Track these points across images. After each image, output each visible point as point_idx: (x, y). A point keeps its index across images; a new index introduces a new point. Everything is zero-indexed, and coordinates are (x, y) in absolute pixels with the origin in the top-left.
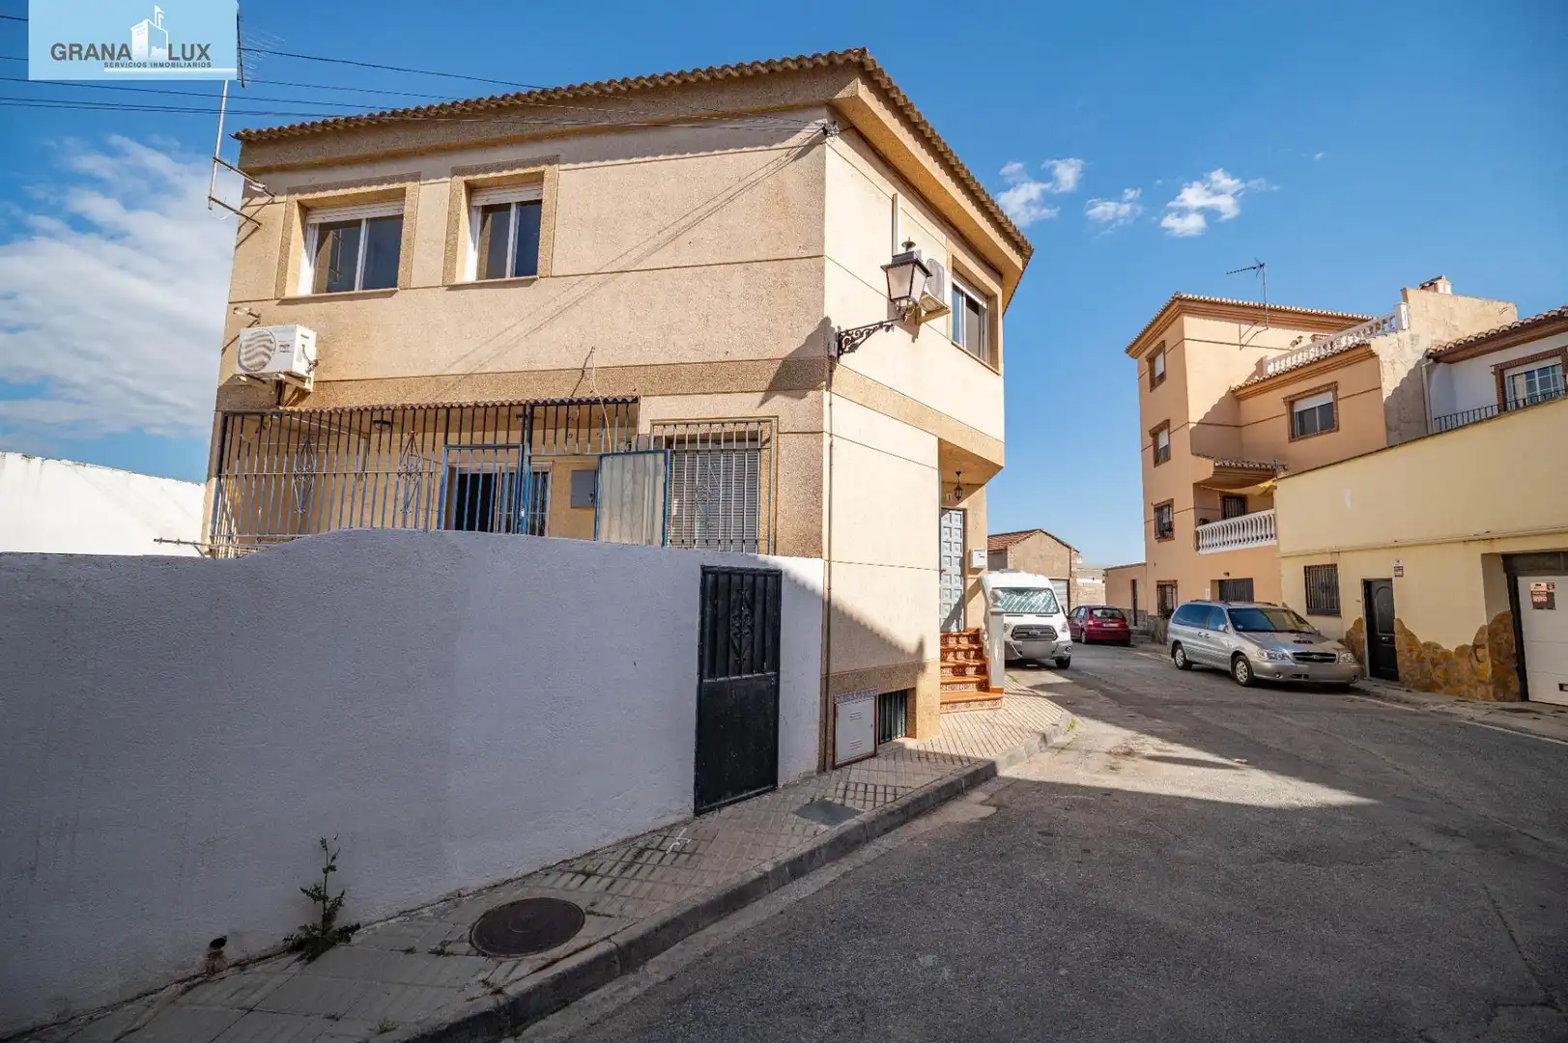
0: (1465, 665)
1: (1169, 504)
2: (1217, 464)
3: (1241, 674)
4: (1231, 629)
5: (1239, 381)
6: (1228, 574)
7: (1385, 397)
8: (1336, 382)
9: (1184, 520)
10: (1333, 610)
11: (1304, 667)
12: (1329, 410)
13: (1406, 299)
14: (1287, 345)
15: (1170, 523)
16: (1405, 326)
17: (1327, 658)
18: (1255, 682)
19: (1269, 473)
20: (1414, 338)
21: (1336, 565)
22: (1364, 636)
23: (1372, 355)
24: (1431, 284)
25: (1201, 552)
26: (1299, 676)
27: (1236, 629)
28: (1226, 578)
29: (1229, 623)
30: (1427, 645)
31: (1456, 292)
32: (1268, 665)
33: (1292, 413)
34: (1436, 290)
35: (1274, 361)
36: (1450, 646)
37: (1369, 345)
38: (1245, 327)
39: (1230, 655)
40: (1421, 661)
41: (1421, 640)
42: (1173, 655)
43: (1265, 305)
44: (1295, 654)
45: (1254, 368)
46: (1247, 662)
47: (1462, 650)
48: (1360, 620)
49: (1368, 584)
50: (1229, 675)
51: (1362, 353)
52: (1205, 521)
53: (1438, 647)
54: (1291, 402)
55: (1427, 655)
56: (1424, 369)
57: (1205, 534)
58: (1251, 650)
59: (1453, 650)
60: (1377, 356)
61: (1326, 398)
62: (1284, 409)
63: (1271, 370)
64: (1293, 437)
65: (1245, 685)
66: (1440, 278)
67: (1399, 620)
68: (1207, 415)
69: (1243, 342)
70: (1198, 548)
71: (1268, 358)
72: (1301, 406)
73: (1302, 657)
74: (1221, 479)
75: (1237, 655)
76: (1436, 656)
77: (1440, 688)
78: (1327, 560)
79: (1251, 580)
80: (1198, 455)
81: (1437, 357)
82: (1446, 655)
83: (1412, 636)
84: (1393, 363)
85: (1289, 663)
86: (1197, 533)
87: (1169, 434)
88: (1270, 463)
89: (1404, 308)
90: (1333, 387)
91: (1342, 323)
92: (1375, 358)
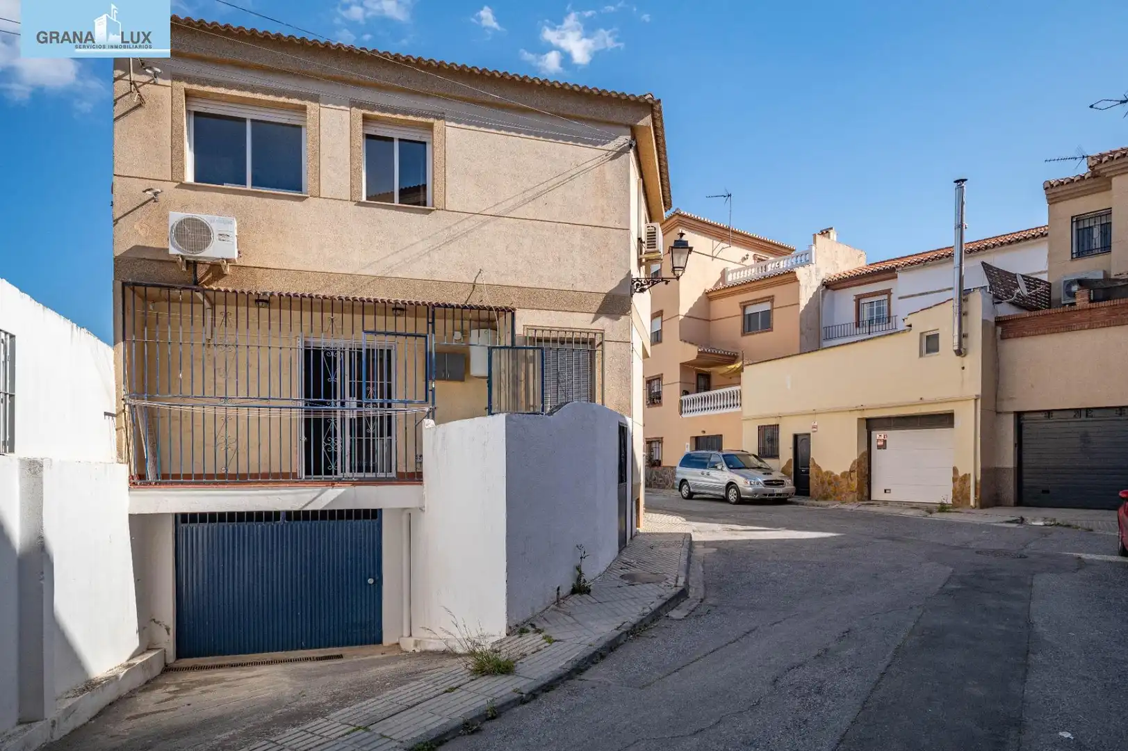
0: (844, 482)
1: (659, 378)
2: (700, 350)
3: (732, 497)
4: (725, 468)
5: (710, 287)
6: (704, 432)
7: (801, 310)
8: (773, 296)
9: (671, 392)
10: (775, 455)
11: (770, 489)
12: (767, 315)
13: (815, 242)
14: (739, 259)
15: (659, 393)
16: (814, 262)
17: (780, 483)
18: (741, 501)
19: (733, 359)
20: (818, 271)
21: (778, 425)
22: (792, 470)
23: (796, 280)
24: (827, 232)
25: (683, 415)
26: (766, 495)
27: (729, 468)
28: (702, 435)
29: (724, 464)
30: (827, 473)
31: (839, 242)
32: (750, 489)
33: (744, 315)
34: (829, 237)
35: (733, 271)
36: (838, 472)
37: (795, 273)
38: (716, 243)
39: (724, 485)
40: (823, 483)
41: (824, 470)
42: (680, 490)
43: (729, 228)
44: (765, 481)
45: (718, 276)
46: (737, 489)
47: (844, 475)
48: (790, 460)
49: (796, 437)
50: (725, 500)
51: (789, 277)
52: (686, 393)
53: (832, 473)
54: (744, 306)
55: (827, 478)
56: (821, 293)
57: (688, 402)
58: (740, 481)
59: (839, 474)
60: (799, 281)
61: (766, 307)
62: (739, 311)
63: (730, 278)
64: (744, 333)
65: (735, 503)
66: (831, 229)
67: (813, 459)
68: (691, 310)
69: (714, 255)
70: (681, 413)
71: (729, 270)
72: (750, 310)
73: (768, 483)
74: (702, 361)
75: (730, 485)
76: (831, 480)
77: (831, 497)
78: (773, 422)
79: (721, 435)
80: (685, 341)
81: (829, 285)
82: (836, 478)
83: (819, 468)
84: (806, 287)
85: (761, 487)
86: (681, 401)
87: (662, 322)
88: (731, 351)
89: (814, 248)
90: (771, 299)
91: (779, 250)
92: (796, 283)
